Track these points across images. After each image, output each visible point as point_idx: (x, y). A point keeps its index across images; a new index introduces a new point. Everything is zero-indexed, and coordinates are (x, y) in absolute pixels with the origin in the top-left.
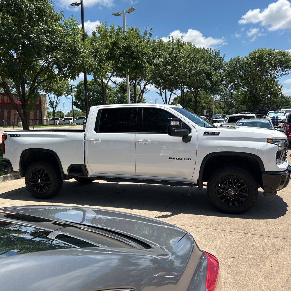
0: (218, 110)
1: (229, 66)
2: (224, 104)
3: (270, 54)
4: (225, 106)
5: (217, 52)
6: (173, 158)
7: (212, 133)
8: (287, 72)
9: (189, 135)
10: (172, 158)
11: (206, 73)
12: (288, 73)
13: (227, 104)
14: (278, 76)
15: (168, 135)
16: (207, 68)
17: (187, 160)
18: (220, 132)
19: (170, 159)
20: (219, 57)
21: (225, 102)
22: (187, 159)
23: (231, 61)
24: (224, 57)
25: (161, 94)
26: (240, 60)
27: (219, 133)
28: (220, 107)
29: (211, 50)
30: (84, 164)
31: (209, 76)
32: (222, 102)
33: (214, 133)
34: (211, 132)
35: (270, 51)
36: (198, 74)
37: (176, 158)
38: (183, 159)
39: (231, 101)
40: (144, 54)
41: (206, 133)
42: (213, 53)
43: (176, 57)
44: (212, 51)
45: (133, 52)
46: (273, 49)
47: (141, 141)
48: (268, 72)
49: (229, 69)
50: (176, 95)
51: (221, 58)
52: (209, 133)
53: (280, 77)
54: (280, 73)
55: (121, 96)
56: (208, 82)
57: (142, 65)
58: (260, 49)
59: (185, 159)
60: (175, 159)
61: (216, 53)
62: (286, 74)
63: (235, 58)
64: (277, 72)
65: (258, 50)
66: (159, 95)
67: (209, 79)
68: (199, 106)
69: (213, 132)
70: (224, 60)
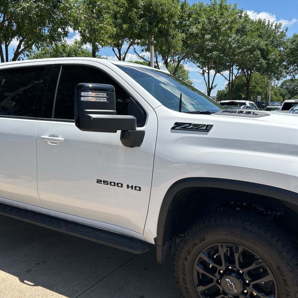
0: (277, 97)
2: (285, 91)
4: (286, 94)
5: (278, 24)
6: (104, 181)
7: (191, 126)
9: (138, 129)
10: (101, 181)
11: (262, 50)
13: (289, 91)
16: (263, 44)
17: (132, 189)
18: (212, 126)
19: (98, 182)
20: (280, 31)
21: (287, 89)
22: (132, 187)
23: (295, 36)
24: (286, 31)
25: (203, 74)
27: (208, 128)
28: (280, 94)
31: (265, 54)
32: (283, 88)
33: (197, 128)
34: (190, 124)
36: (251, 51)
37: (111, 183)
38: (125, 186)
39: (294, 88)
40: (171, 16)
41: (179, 126)
42: (272, 26)
43: (216, 22)
44: (270, 24)
45: (156, 13)
47: (46, 139)
50: (224, 76)
51: (282, 32)
52: (185, 128)
56: (263, 61)
57: (167, 31)
59: (128, 187)
60: (108, 184)
61: (276, 26)
66: (201, 75)
67: (265, 58)
68: (255, 91)
69: (194, 125)
70: (287, 34)
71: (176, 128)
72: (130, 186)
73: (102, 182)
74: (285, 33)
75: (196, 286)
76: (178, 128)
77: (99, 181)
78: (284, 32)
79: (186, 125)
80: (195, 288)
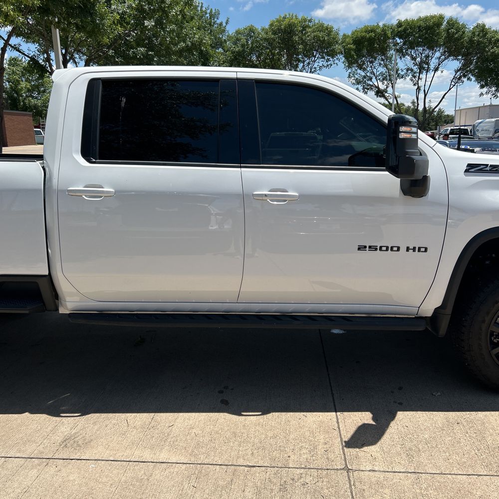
1: (235, 43)
3: (304, 28)
5: (214, 11)
6: (370, 247)
7: (488, 168)
8: (329, 63)
10: (365, 247)
12: (331, 65)
14: (315, 68)
15: (387, 173)
19: (359, 249)
22: (414, 249)
23: (238, 32)
24: (227, 23)
26: (254, 33)
29: (202, 6)
30: (47, 273)
34: (487, 165)
35: (305, 20)
38: (403, 249)
41: (472, 168)
42: (206, 13)
44: (204, 9)
46: (309, 19)
47: (266, 195)
48: (299, 61)
49: (234, 48)
51: (221, 24)
52: (481, 170)
53: (318, 71)
54: (319, 64)
55: (11, 87)
58: (288, 16)
59: (408, 249)
60: (376, 249)
61: (211, 13)
62: (328, 65)
63: (246, 29)
64: (315, 61)
65: (284, 18)
69: (491, 166)
70: (227, 28)
71: (470, 171)
72: (411, 247)
73: (367, 249)
74: (225, 26)
75: (490, 350)
76: (473, 170)
77: (361, 248)
78: (224, 24)
79: (482, 167)
80: (489, 351)
